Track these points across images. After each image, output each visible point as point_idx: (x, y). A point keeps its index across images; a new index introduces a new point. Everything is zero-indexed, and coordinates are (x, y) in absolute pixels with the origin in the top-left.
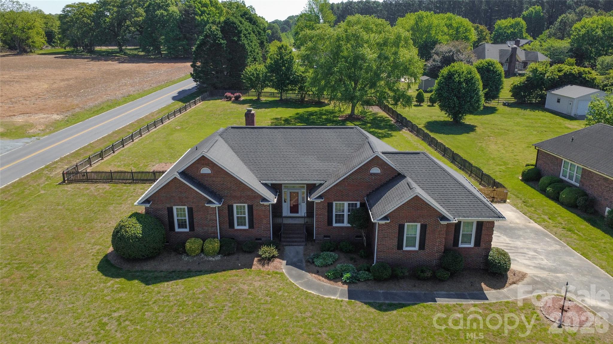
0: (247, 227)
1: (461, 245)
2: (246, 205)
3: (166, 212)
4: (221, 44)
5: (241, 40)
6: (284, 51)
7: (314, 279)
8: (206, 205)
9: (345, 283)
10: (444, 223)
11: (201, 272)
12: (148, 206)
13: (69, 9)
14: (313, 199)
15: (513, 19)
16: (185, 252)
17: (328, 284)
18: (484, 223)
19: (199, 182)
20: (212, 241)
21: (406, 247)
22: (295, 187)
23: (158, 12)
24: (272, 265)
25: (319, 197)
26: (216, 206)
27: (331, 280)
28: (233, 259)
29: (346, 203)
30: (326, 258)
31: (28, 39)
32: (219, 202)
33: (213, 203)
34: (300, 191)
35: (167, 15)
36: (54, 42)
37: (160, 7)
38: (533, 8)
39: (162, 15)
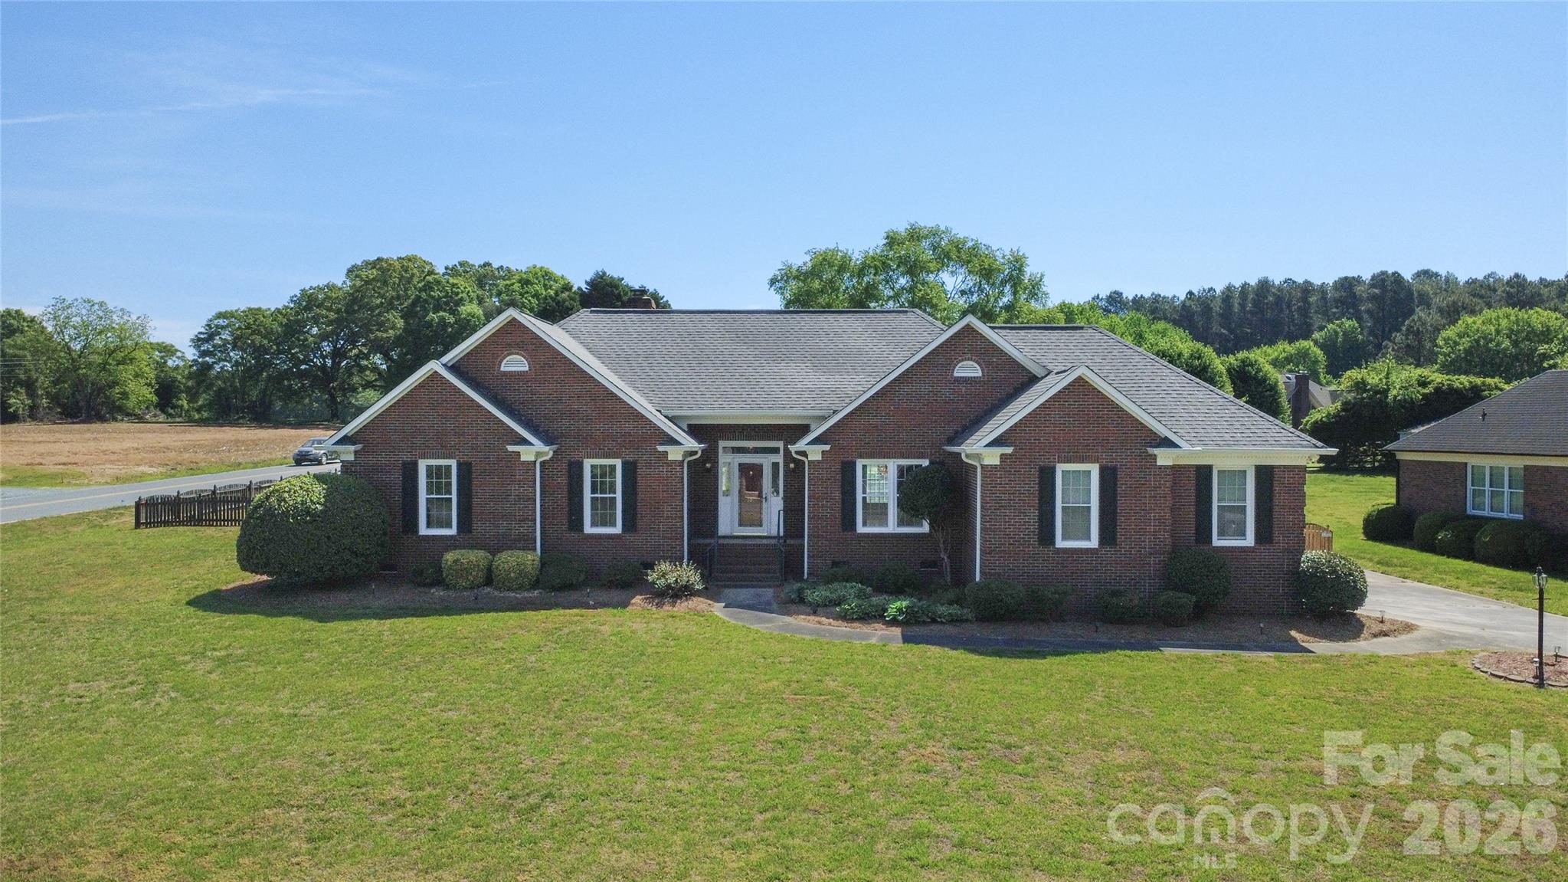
0: (617, 529)
1: (1218, 542)
2: (618, 463)
3: (397, 476)
7: (803, 624)
8: (511, 448)
9: (894, 622)
10: (1164, 458)
11: (480, 610)
12: (351, 458)
13: (221, 322)
14: (801, 445)
15: (1290, 343)
16: (439, 581)
17: (843, 627)
18: (1277, 474)
19: (498, 391)
20: (520, 553)
21: (1064, 538)
22: (756, 451)
23: (433, 317)
24: (682, 606)
25: (817, 441)
26: (538, 454)
27: (853, 620)
28: (574, 596)
29: (893, 465)
30: (839, 589)
31: (115, 383)
32: (548, 440)
33: (530, 444)
34: (766, 461)
35: (455, 323)
36: (175, 407)
37: (439, 308)
38: (1337, 325)
39: (443, 324)
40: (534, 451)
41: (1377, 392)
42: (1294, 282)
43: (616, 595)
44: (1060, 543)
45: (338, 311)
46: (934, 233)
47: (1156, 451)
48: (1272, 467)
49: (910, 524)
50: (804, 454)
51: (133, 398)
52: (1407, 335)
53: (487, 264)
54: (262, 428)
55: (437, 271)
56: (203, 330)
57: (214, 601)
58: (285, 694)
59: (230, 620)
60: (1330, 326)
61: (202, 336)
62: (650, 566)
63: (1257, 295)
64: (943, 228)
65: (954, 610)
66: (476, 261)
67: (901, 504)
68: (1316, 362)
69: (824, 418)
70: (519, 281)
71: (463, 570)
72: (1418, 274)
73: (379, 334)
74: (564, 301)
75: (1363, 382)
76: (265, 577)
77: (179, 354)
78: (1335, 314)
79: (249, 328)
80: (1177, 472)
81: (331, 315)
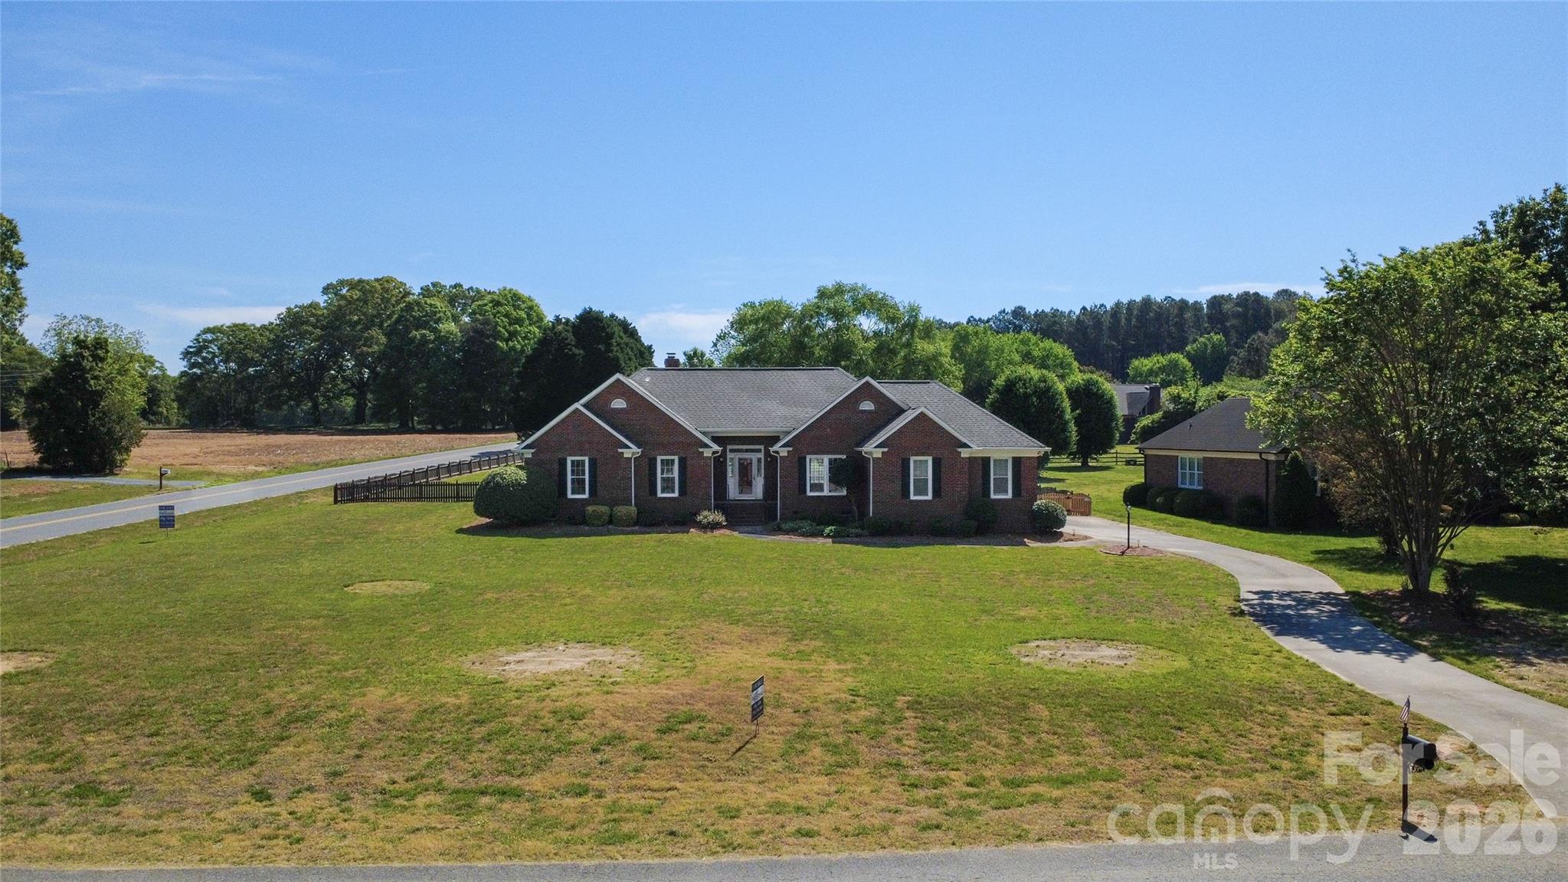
0: (676, 495)
1: (993, 496)
2: (676, 458)
3: (556, 466)
7: (782, 538)
8: (620, 450)
9: (828, 536)
10: (965, 453)
12: (530, 456)
13: (209, 336)
14: (776, 448)
15: (1163, 355)
16: (585, 521)
17: (802, 539)
18: (1022, 460)
19: (613, 419)
20: (624, 507)
21: (914, 495)
22: (747, 451)
23: (416, 334)
24: (717, 533)
25: (784, 446)
26: (633, 454)
27: (808, 536)
29: (826, 458)
30: (800, 523)
32: (638, 447)
33: (630, 448)
34: (754, 457)
35: (435, 339)
36: (155, 414)
37: (420, 324)
38: (1207, 339)
39: (424, 341)
40: (631, 451)
41: (1189, 404)
42: (1173, 300)
43: (682, 527)
44: (913, 498)
45: (324, 327)
46: (853, 289)
47: (960, 450)
48: (1020, 458)
49: (835, 490)
50: (777, 452)
52: (1249, 351)
53: (458, 286)
55: (413, 292)
56: (191, 344)
57: (468, 532)
60: (1202, 339)
61: (191, 350)
62: (697, 513)
63: (1141, 312)
64: (860, 285)
65: (858, 531)
66: (448, 282)
67: (831, 480)
68: (1184, 371)
69: (788, 433)
70: (491, 302)
71: (597, 516)
72: (1280, 294)
73: (365, 349)
74: (561, 333)
75: (1179, 396)
76: (488, 520)
77: (158, 365)
78: (1206, 329)
79: (241, 343)
80: (972, 460)
81: (318, 332)
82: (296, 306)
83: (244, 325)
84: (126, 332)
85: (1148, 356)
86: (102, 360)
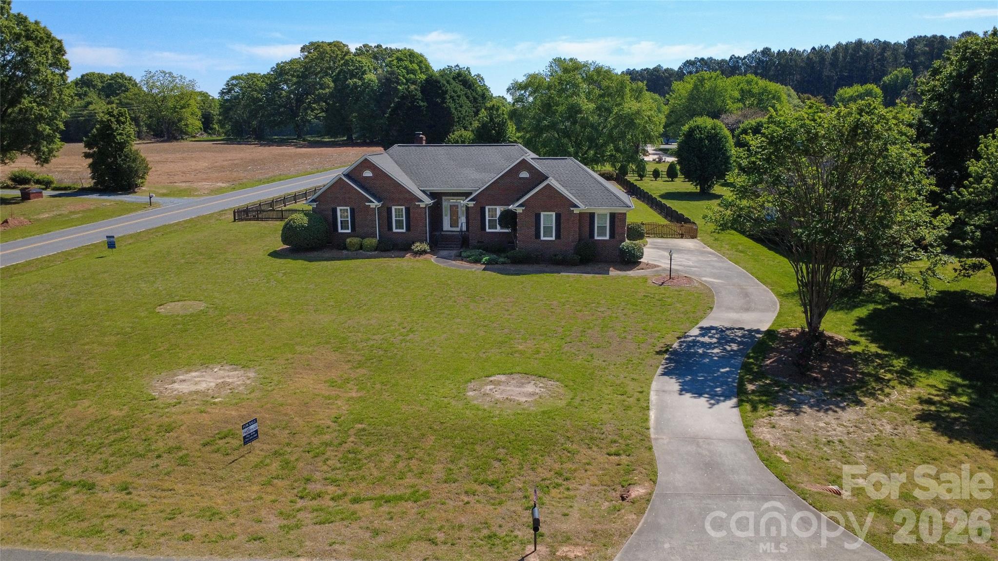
0: (404, 230)
1: (596, 238)
2: (404, 208)
3: (331, 212)
4: (420, 106)
5: (446, 103)
6: (495, 112)
7: (457, 264)
8: (367, 204)
9: (483, 264)
10: (576, 211)
11: (358, 258)
12: (315, 206)
13: (234, 82)
14: (466, 201)
16: (345, 248)
17: (468, 265)
18: (616, 215)
19: (363, 183)
20: (371, 239)
21: (544, 236)
22: (455, 200)
23: (350, 82)
24: (422, 257)
25: (472, 199)
26: (376, 206)
27: (472, 263)
28: (389, 253)
29: (499, 208)
30: (473, 252)
31: (180, 120)
32: (379, 201)
33: (373, 202)
34: (460, 204)
35: (362, 85)
36: (211, 129)
37: (353, 76)
38: (899, 71)
39: (355, 86)
40: (375, 204)
43: (402, 253)
44: (542, 238)
45: (298, 77)
47: (573, 208)
48: (615, 213)
49: (504, 229)
50: (468, 204)
51: (190, 126)
53: (379, 46)
54: (261, 145)
55: (351, 52)
56: (225, 87)
57: (275, 254)
58: (303, 282)
59: (283, 261)
60: (896, 72)
61: (224, 90)
62: (413, 243)
63: (854, 51)
66: (373, 44)
70: (397, 58)
71: (353, 244)
73: (321, 91)
76: (288, 246)
78: (900, 64)
79: (250, 87)
80: (581, 214)
81: (295, 80)
82: (282, 62)
83: (254, 74)
84: (187, 80)
85: (850, 85)
86: (123, 123)
